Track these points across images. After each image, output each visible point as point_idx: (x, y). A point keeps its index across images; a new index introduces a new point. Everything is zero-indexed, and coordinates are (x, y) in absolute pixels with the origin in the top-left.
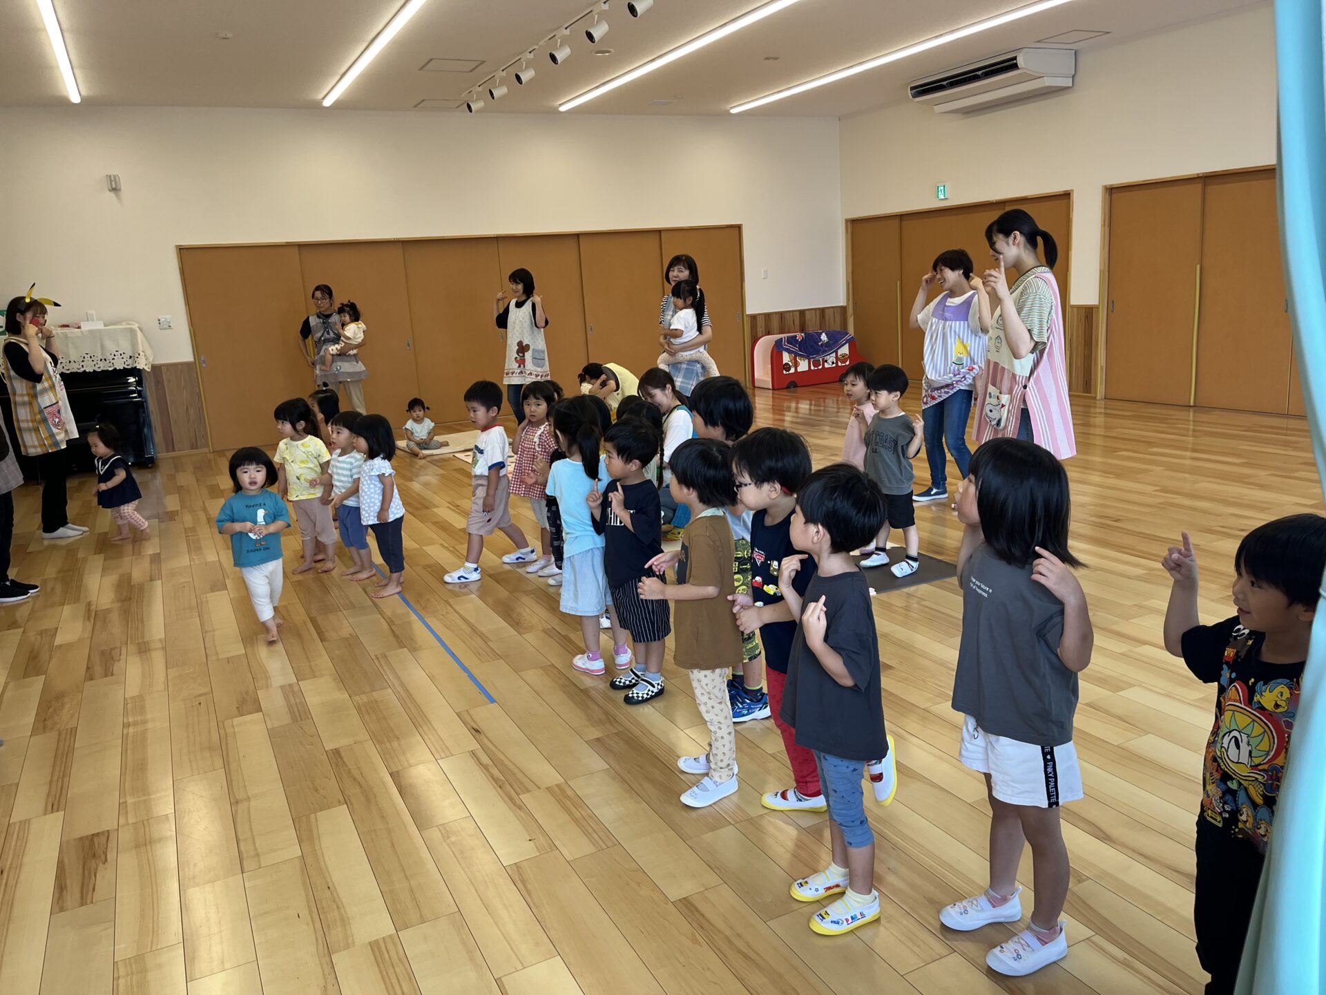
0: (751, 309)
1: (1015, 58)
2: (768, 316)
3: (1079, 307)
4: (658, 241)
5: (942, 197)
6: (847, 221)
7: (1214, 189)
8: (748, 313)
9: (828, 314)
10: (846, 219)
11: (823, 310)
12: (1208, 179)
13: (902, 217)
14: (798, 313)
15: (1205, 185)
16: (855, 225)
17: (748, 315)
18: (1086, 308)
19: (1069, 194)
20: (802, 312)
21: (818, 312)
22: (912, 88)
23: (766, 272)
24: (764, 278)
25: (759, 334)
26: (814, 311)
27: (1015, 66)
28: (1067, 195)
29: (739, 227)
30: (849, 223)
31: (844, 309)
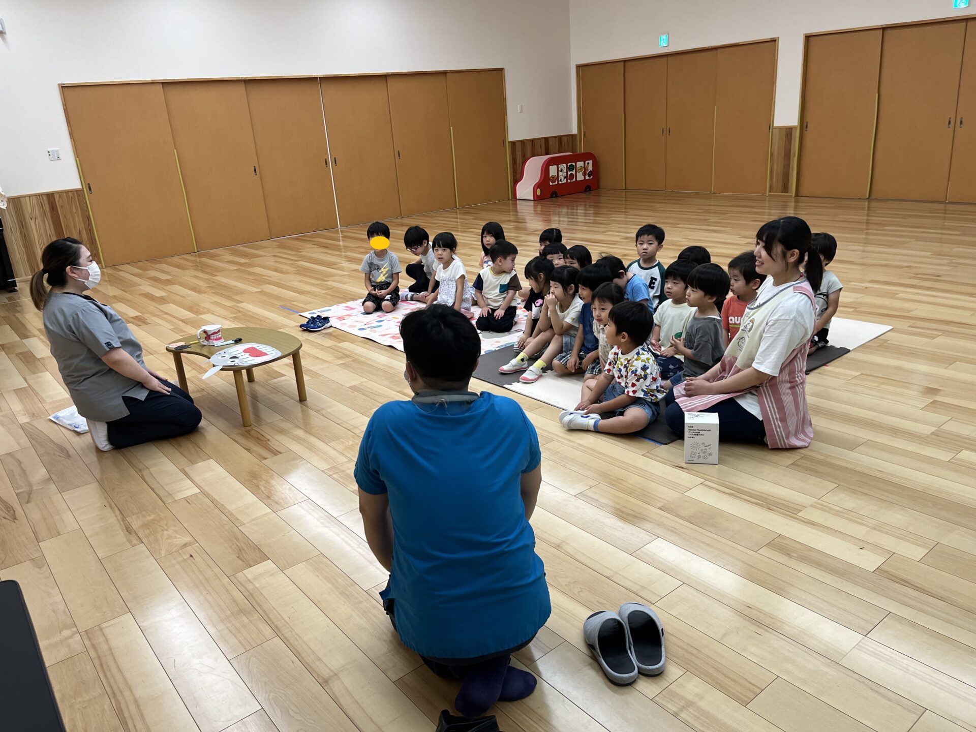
0: (511, 137)
2: (523, 142)
3: (780, 128)
4: (443, 80)
5: (664, 45)
6: (578, 66)
7: (890, 37)
8: (510, 140)
9: (564, 140)
10: (576, 65)
11: (560, 138)
12: (887, 29)
13: (625, 61)
14: (544, 140)
15: (883, 34)
16: (583, 69)
17: (509, 142)
18: (786, 128)
19: (775, 40)
20: (547, 139)
21: (557, 138)
23: (522, 108)
24: (520, 112)
26: (554, 139)
29: (502, 70)
30: (580, 68)
31: (575, 137)
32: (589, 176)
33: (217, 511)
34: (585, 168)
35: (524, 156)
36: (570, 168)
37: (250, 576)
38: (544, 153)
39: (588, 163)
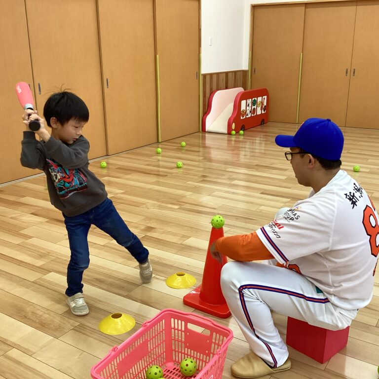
0: (203, 69)
8: (202, 72)
14: (225, 74)
17: (202, 75)
31: (244, 72)
32: (264, 111)
34: (262, 103)
35: (211, 89)
36: (254, 103)
39: (264, 99)
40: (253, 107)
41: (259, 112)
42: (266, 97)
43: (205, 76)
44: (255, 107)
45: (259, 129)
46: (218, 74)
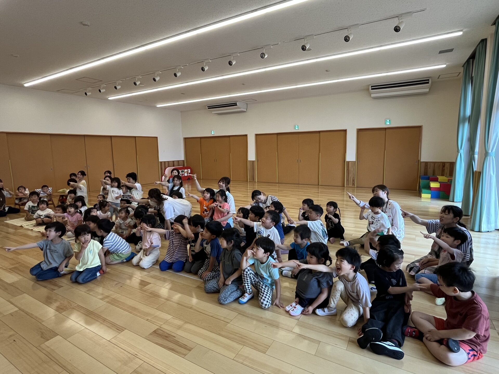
0: (160, 160)
1: (236, 103)
2: (165, 162)
3: (250, 161)
4: (135, 139)
5: (213, 133)
6: (184, 138)
7: (279, 136)
9: (180, 162)
11: (178, 161)
12: (278, 134)
13: (201, 138)
15: (277, 135)
16: (185, 139)
18: (252, 161)
20: (173, 161)
22: (208, 107)
25: (166, 167)
26: (176, 161)
27: (236, 105)
28: (246, 135)
29: (157, 137)
30: (184, 139)
31: (183, 161)
33: (28, 317)
35: (165, 167)
37: (48, 345)
38: (172, 166)
40: (182, 173)
41: (186, 175)
42: (190, 170)
43: (161, 162)
44: (184, 173)
45: (187, 181)
46: (168, 162)
